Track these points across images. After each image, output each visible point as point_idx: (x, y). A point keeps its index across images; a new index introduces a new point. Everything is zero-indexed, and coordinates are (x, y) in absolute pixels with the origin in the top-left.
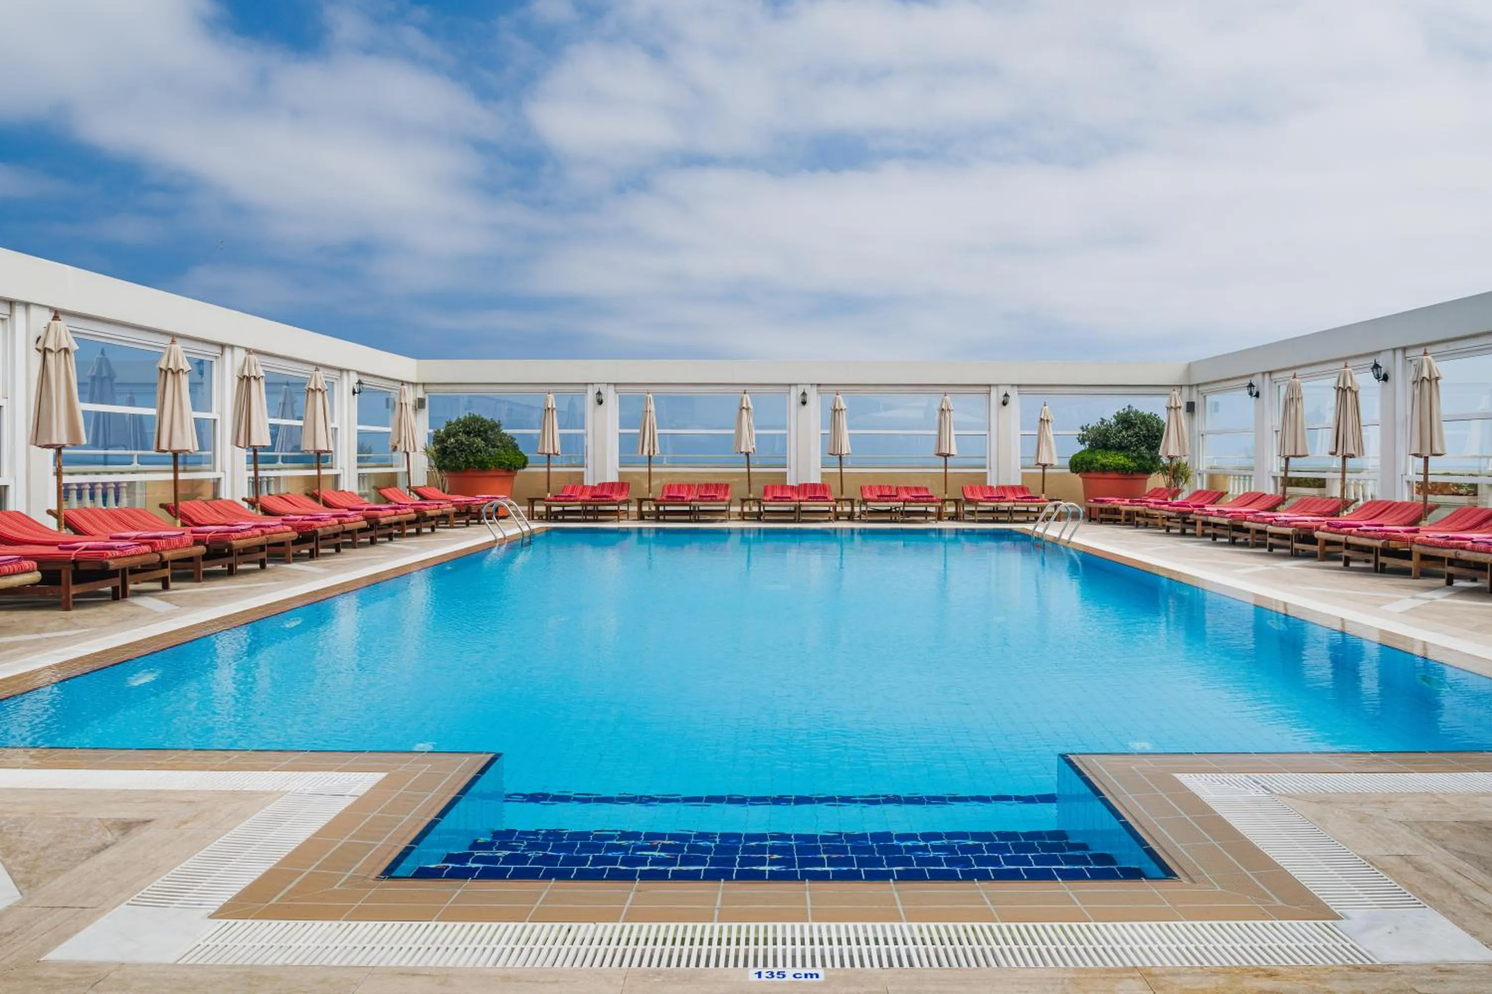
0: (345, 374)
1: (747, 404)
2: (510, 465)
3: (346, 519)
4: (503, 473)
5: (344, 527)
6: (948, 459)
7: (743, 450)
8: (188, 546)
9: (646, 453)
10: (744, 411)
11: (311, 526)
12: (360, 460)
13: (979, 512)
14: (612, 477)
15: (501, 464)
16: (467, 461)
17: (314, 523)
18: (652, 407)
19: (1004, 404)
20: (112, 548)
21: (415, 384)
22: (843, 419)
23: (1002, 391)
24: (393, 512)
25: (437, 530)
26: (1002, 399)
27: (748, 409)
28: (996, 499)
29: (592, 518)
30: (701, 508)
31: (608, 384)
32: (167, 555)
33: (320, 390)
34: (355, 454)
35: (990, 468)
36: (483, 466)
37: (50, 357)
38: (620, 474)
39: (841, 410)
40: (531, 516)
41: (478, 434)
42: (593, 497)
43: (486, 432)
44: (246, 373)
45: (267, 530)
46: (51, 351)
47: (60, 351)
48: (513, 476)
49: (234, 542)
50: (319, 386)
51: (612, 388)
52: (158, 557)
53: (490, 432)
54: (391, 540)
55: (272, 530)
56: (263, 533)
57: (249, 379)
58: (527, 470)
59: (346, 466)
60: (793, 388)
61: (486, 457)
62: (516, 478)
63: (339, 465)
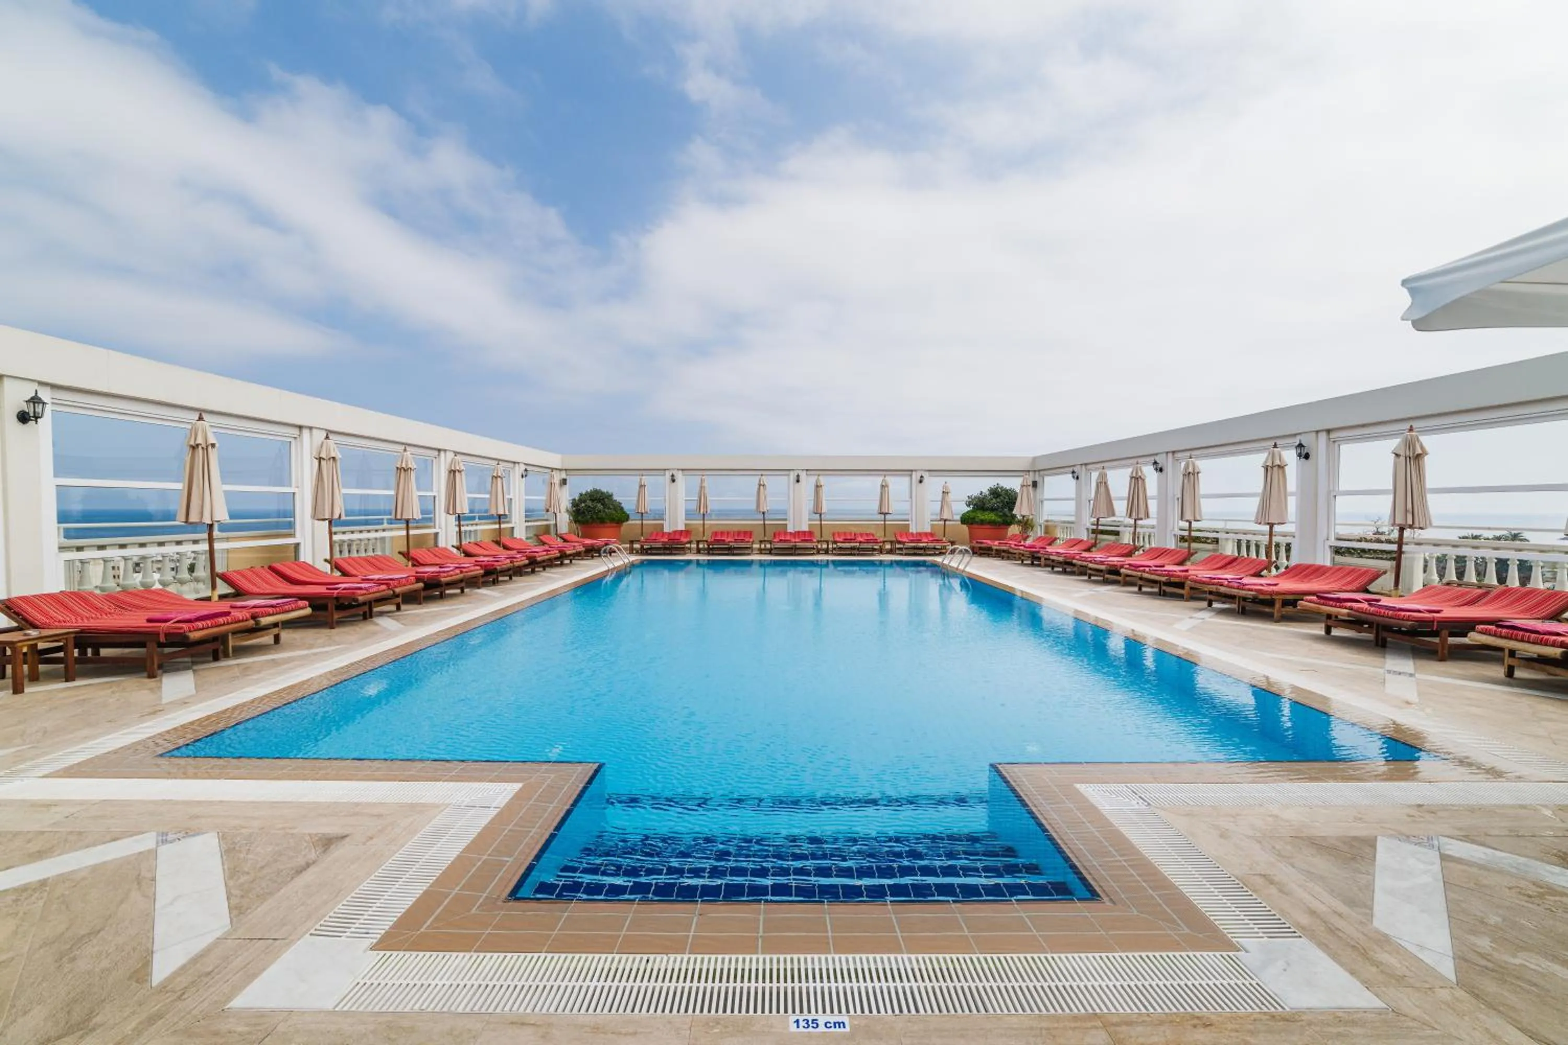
0: (517, 465)
1: (764, 482)
2: (619, 520)
3: (515, 560)
4: (615, 525)
6: (887, 515)
7: (761, 510)
9: (702, 512)
10: (762, 487)
11: (493, 565)
12: (526, 516)
13: (906, 549)
14: (681, 527)
15: (613, 520)
16: (592, 518)
17: (496, 563)
19: (921, 482)
20: (360, 589)
21: (560, 470)
22: (823, 492)
23: (919, 474)
24: (545, 553)
25: (573, 561)
26: (919, 479)
27: (764, 485)
28: (916, 541)
29: (668, 552)
30: (735, 546)
31: (678, 469)
32: (398, 590)
33: (500, 476)
34: (523, 514)
35: (912, 521)
36: (602, 521)
37: (323, 463)
38: (686, 525)
39: (822, 485)
40: (632, 551)
41: (599, 501)
42: (669, 539)
43: (603, 499)
44: (453, 468)
45: (464, 570)
46: (324, 459)
47: (330, 459)
48: (620, 527)
49: (443, 579)
50: (499, 474)
51: (680, 472)
52: (392, 592)
53: (606, 500)
55: (467, 570)
56: (461, 572)
57: (454, 472)
58: (630, 522)
59: (518, 522)
60: (792, 473)
61: (604, 515)
62: (622, 528)
63: (513, 521)
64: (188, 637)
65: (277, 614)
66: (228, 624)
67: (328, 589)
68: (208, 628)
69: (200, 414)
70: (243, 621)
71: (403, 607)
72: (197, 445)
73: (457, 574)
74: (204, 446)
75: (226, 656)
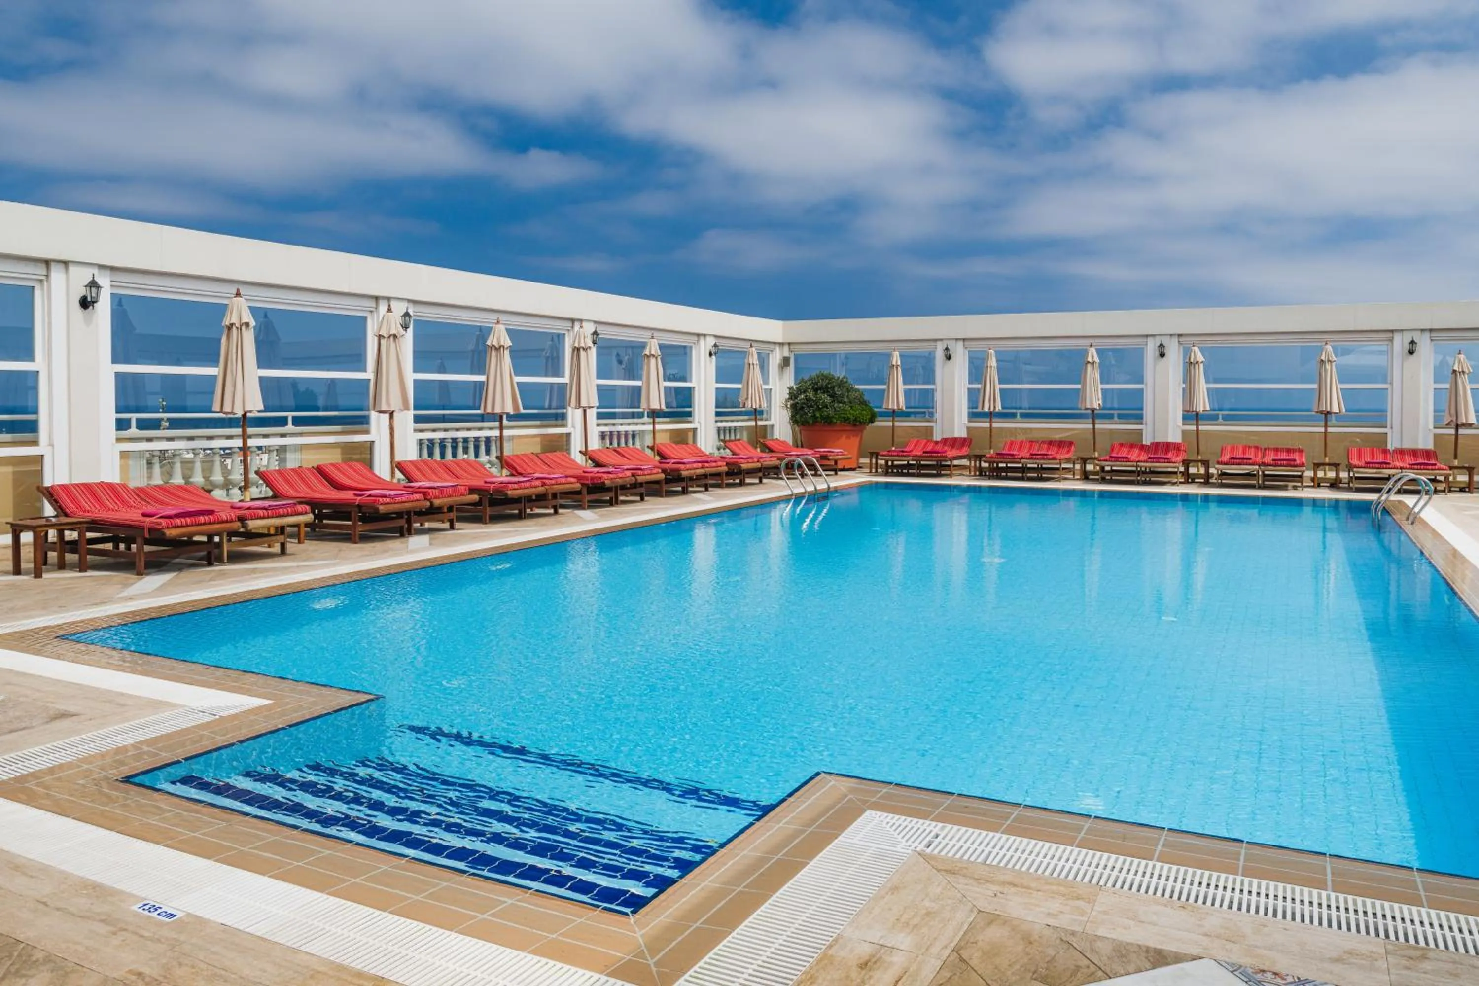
0: (702, 338)
1: (1093, 358)
2: (855, 420)
3: (640, 472)
4: (849, 428)
5: (636, 480)
6: (1329, 416)
7: (1088, 406)
8: (462, 495)
9: (986, 408)
10: (1089, 366)
11: (600, 478)
12: (718, 414)
13: (1357, 478)
14: (960, 432)
15: (846, 420)
16: (814, 416)
17: (605, 476)
18: (993, 362)
19: (1411, 352)
20: (385, 496)
21: (781, 344)
22: (1200, 373)
23: (1408, 338)
24: (700, 465)
25: (764, 481)
26: (1407, 347)
27: (1093, 363)
28: (1377, 466)
29: (935, 472)
30: (1044, 466)
31: (957, 339)
32: (437, 502)
33: (653, 356)
34: (712, 409)
35: (1392, 428)
36: (828, 421)
37: (383, 342)
38: (968, 428)
39: (1197, 363)
40: (874, 470)
41: (825, 390)
42: (924, 452)
43: (833, 388)
44: (576, 345)
45: (547, 481)
46: (384, 337)
47: (389, 337)
48: (862, 431)
49: (509, 492)
50: (653, 353)
51: (961, 343)
53: (836, 389)
54: (707, 490)
55: (553, 482)
56: (543, 484)
57: (578, 349)
58: (876, 424)
60: (1150, 340)
61: (830, 412)
62: (865, 432)
63: (696, 420)
64: (164, 534)
65: (268, 517)
66: (210, 523)
67: (355, 495)
68: (187, 526)
69: (238, 290)
70: (227, 522)
71: (457, 525)
72: (232, 325)
73: (536, 487)
74: (238, 325)
75: (220, 560)
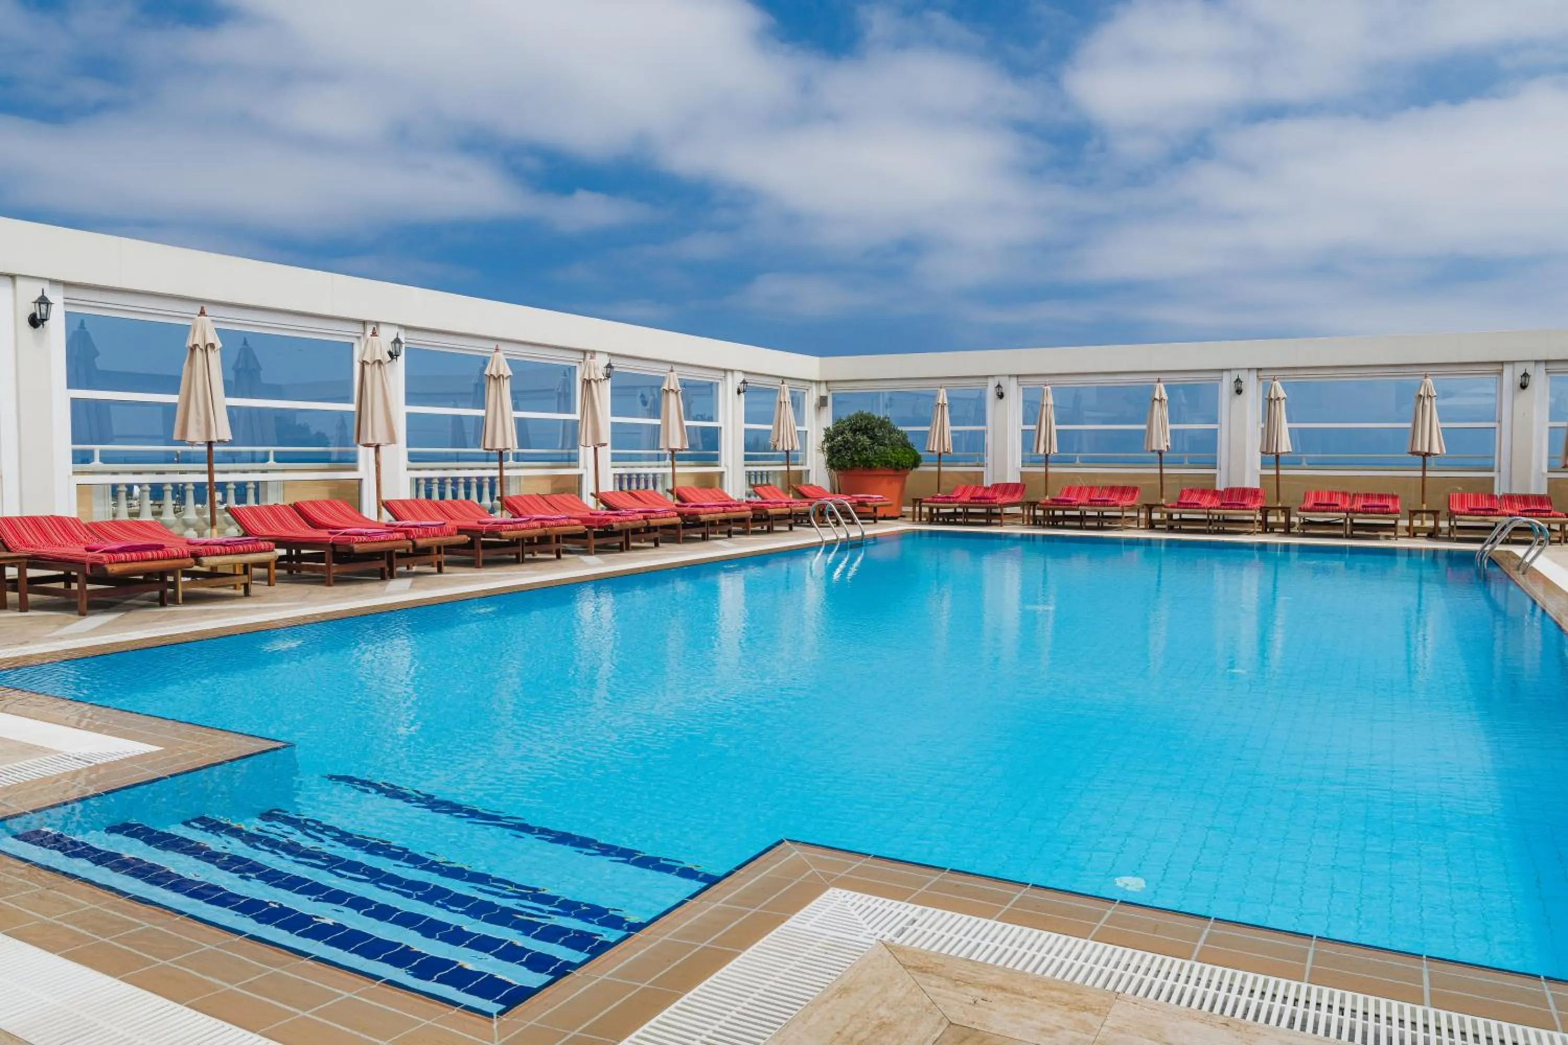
0: (729, 374)
1: (1160, 394)
2: (897, 464)
3: (653, 515)
4: (891, 473)
5: (648, 523)
6: (1427, 458)
7: (1155, 448)
8: (450, 535)
9: (1041, 451)
10: (1157, 404)
11: (608, 520)
12: (747, 458)
13: (1459, 527)
14: (1013, 477)
15: (887, 463)
16: (852, 459)
17: (613, 518)
18: (1050, 400)
19: (1524, 386)
20: (361, 534)
21: (818, 382)
22: (1281, 411)
23: (1520, 369)
24: (721, 509)
25: (795, 528)
26: (1518, 380)
27: (1161, 400)
28: (1482, 512)
29: (984, 521)
30: (1105, 514)
31: (1010, 376)
32: (421, 542)
33: (673, 390)
34: (741, 451)
35: (1499, 471)
36: (868, 465)
37: (367, 368)
38: (1022, 473)
39: (1278, 399)
40: (918, 518)
41: (865, 431)
42: (972, 498)
43: (873, 429)
44: (587, 377)
45: (547, 523)
46: (368, 363)
47: (374, 362)
48: (905, 476)
50: (672, 387)
51: (1014, 380)
52: (410, 543)
53: (876, 430)
54: (730, 536)
55: (553, 523)
56: (543, 526)
57: (589, 382)
58: (920, 469)
59: (730, 465)
60: (1225, 374)
61: (871, 455)
62: (908, 477)
63: (723, 464)
64: (105, 570)
65: (226, 554)
66: (159, 559)
67: (330, 533)
68: (132, 561)
69: (202, 308)
70: (178, 558)
71: (445, 569)
72: (195, 346)
73: (534, 528)
74: (202, 346)
75: (174, 601)
